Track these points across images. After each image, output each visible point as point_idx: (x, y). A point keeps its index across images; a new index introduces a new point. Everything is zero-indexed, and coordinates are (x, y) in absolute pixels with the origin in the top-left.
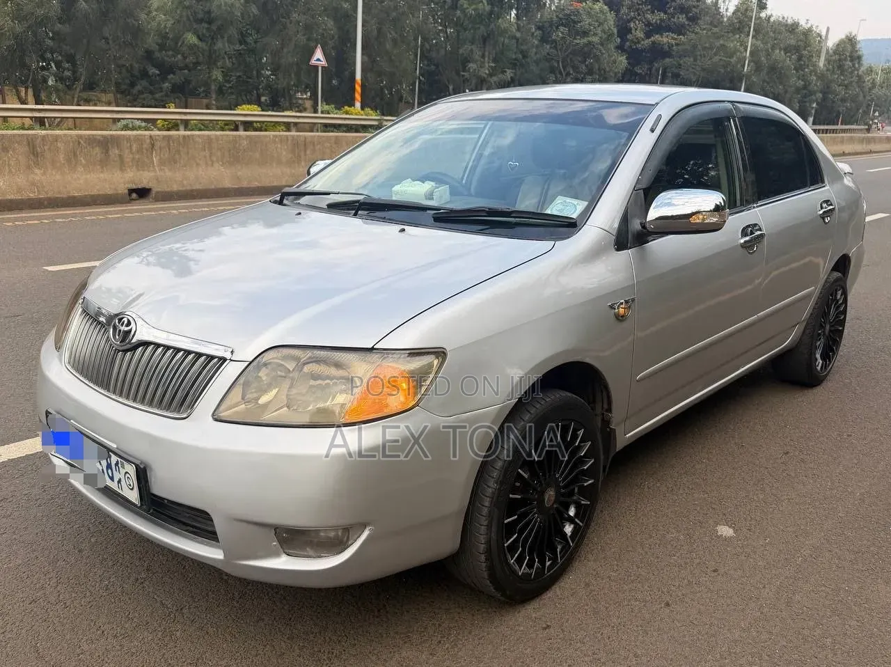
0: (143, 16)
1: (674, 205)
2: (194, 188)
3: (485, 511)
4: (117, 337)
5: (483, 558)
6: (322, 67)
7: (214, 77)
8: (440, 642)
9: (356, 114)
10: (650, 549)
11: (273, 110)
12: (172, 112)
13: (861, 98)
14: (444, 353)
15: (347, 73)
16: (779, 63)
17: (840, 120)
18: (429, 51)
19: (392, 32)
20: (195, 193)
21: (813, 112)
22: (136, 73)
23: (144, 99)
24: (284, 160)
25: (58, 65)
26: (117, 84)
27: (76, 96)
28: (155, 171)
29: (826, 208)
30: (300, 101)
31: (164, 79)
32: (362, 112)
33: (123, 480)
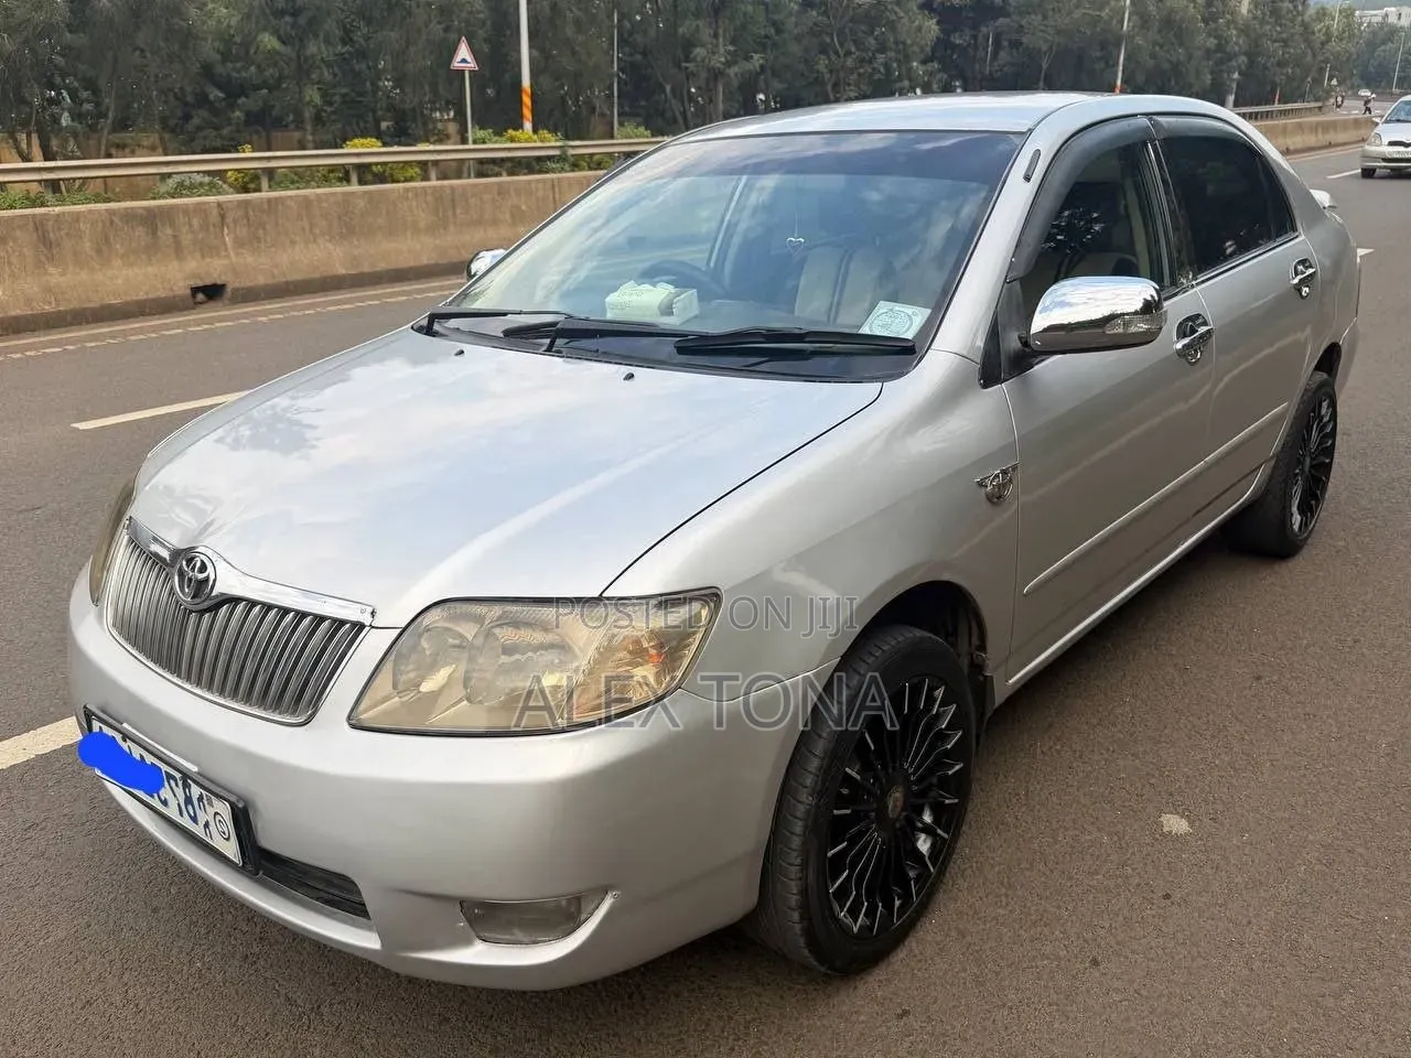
0: (193, 12)
1: (1070, 305)
2: (289, 279)
3: (796, 842)
4: (187, 590)
5: (796, 916)
6: (470, 71)
7: (307, 98)
8: (732, 1049)
9: (526, 141)
10: (1057, 863)
11: (399, 144)
12: (249, 158)
13: (1309, 58)
14: (717, 595)
15: (507, 76)
16: (1177, 12)
17: (1277, 97)
18: (631, 34)
19: (574, 9)
20: (292, 287)
21: (1234, 86)
22: (190, 99)
23: (205, 138)
24: (422, 224)
25: (73, 94)
26: (164, 121)
27: (104, 141)
28: (228, 256)
29: (1303, 273)
30: (440, 126)
31: (232, 107)
32: (535, 137)
33: (212, 823)
